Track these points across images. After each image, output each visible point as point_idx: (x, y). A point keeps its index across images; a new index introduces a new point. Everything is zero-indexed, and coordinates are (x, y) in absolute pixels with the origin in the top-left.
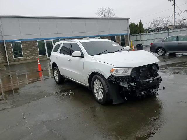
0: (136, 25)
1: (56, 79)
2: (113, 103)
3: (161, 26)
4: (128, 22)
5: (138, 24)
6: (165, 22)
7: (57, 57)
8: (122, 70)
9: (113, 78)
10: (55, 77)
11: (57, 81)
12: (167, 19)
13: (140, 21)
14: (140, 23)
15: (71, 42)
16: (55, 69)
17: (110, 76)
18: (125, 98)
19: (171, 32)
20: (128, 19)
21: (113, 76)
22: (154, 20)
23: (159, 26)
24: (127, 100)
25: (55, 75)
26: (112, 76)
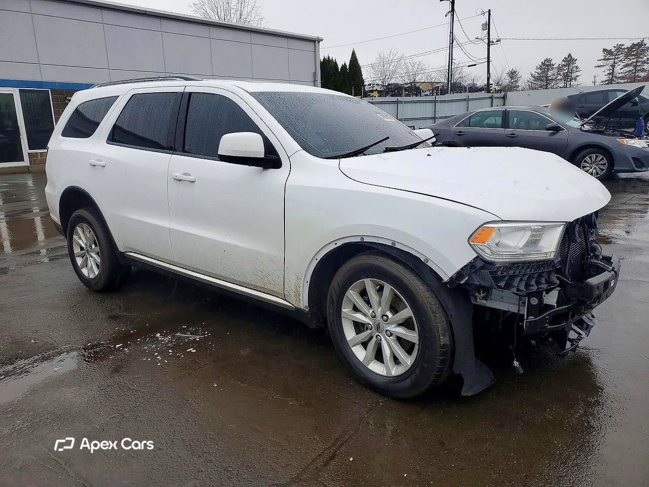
0: (340, 66)
1: (85, 271)
2: (464, 393)
3: (399, 81)
4: (315, 52)
5: (348, 64)
6: (410, 67)
7: (94, 161)
8: (521, 233)
9: (486, 272)
10: (79, 261)
11: (92, 276)
12: (417, 60)
13: (353, 54)
14: (354, 60)
15: (181, 90)
16: (81, 220)
17: (471, 266)
18: (516, 363)
19: (442, 102)
20: (315, 41)
21: (488, 264)
22: (380, 58)
23: (393, 81)
24: (522, 371)
25: (77, 250)
26: (479, 264)
